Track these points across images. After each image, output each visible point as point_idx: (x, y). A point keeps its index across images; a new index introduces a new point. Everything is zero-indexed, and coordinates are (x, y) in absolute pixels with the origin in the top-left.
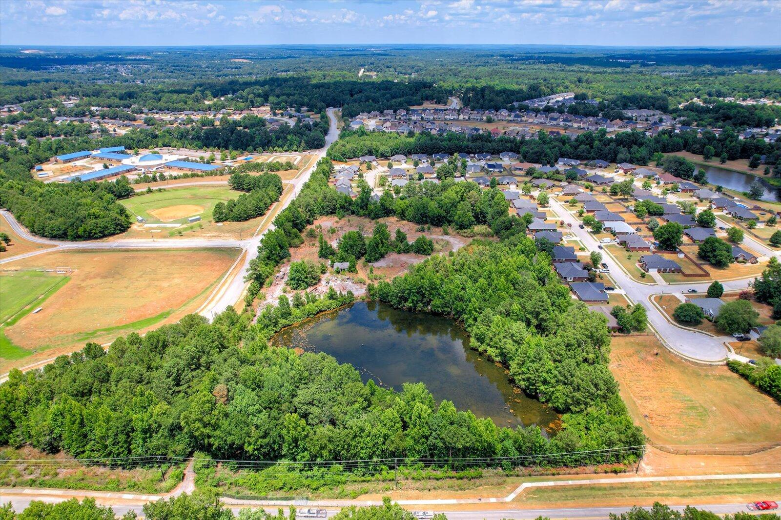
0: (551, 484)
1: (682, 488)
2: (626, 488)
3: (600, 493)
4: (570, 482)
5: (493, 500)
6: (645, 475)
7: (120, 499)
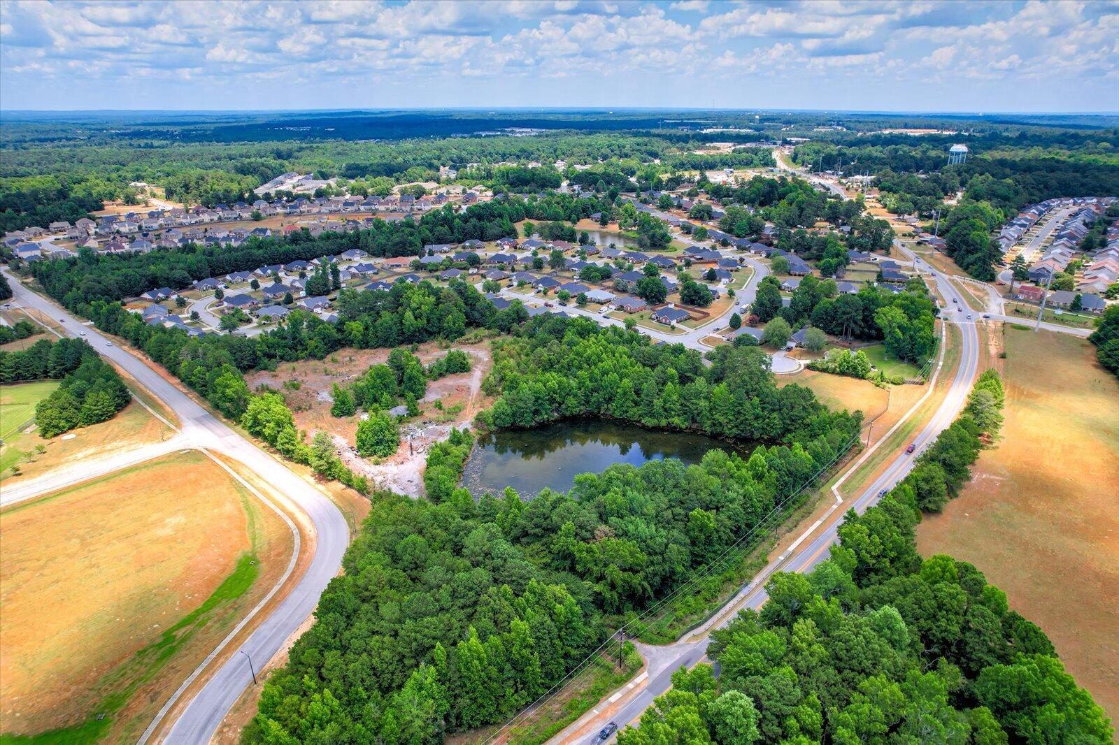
0: (843, 479)
1: (891, 443)
2: (873, 459)
3: (868, 468)
4: (850, 472)
5: (835, 507)
6: (871, 447)
7: (611, 704)
